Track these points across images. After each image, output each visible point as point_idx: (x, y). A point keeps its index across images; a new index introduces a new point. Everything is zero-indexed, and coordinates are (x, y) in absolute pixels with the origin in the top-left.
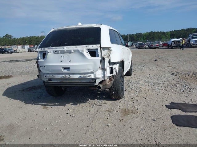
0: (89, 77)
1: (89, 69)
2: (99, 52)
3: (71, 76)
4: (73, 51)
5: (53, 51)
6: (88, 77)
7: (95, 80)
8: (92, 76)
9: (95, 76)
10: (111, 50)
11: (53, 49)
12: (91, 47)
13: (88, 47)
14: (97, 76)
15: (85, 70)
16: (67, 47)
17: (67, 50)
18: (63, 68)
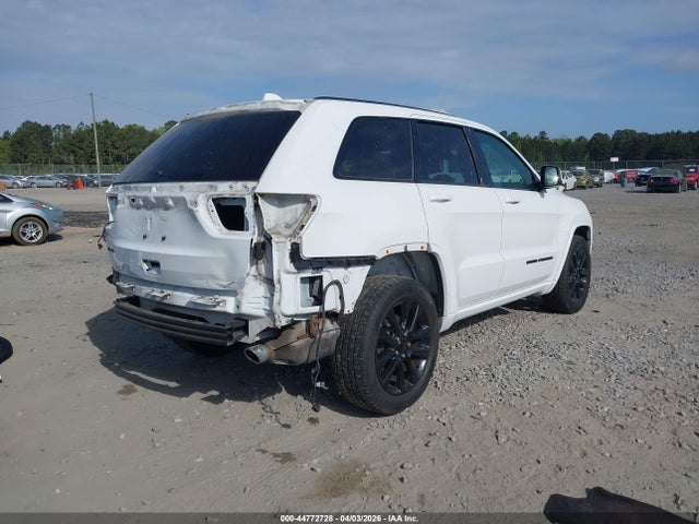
0: (217, 309)
1: (213, 277)
2: (249, 211)
3: (166, 292)
4: (171, 203)
5: (129, 197)
6: (215, 306)
7: (242, 322)
8: (229, 306)
9: (238, 307)
10: (315, 207)
11: (130, 189)
12: (225, 188)
13: (216, 188)
14: (246, 309)
15: (200, 277)
16: (158, 185)
17: (155, 198)
18: (145, 261)
